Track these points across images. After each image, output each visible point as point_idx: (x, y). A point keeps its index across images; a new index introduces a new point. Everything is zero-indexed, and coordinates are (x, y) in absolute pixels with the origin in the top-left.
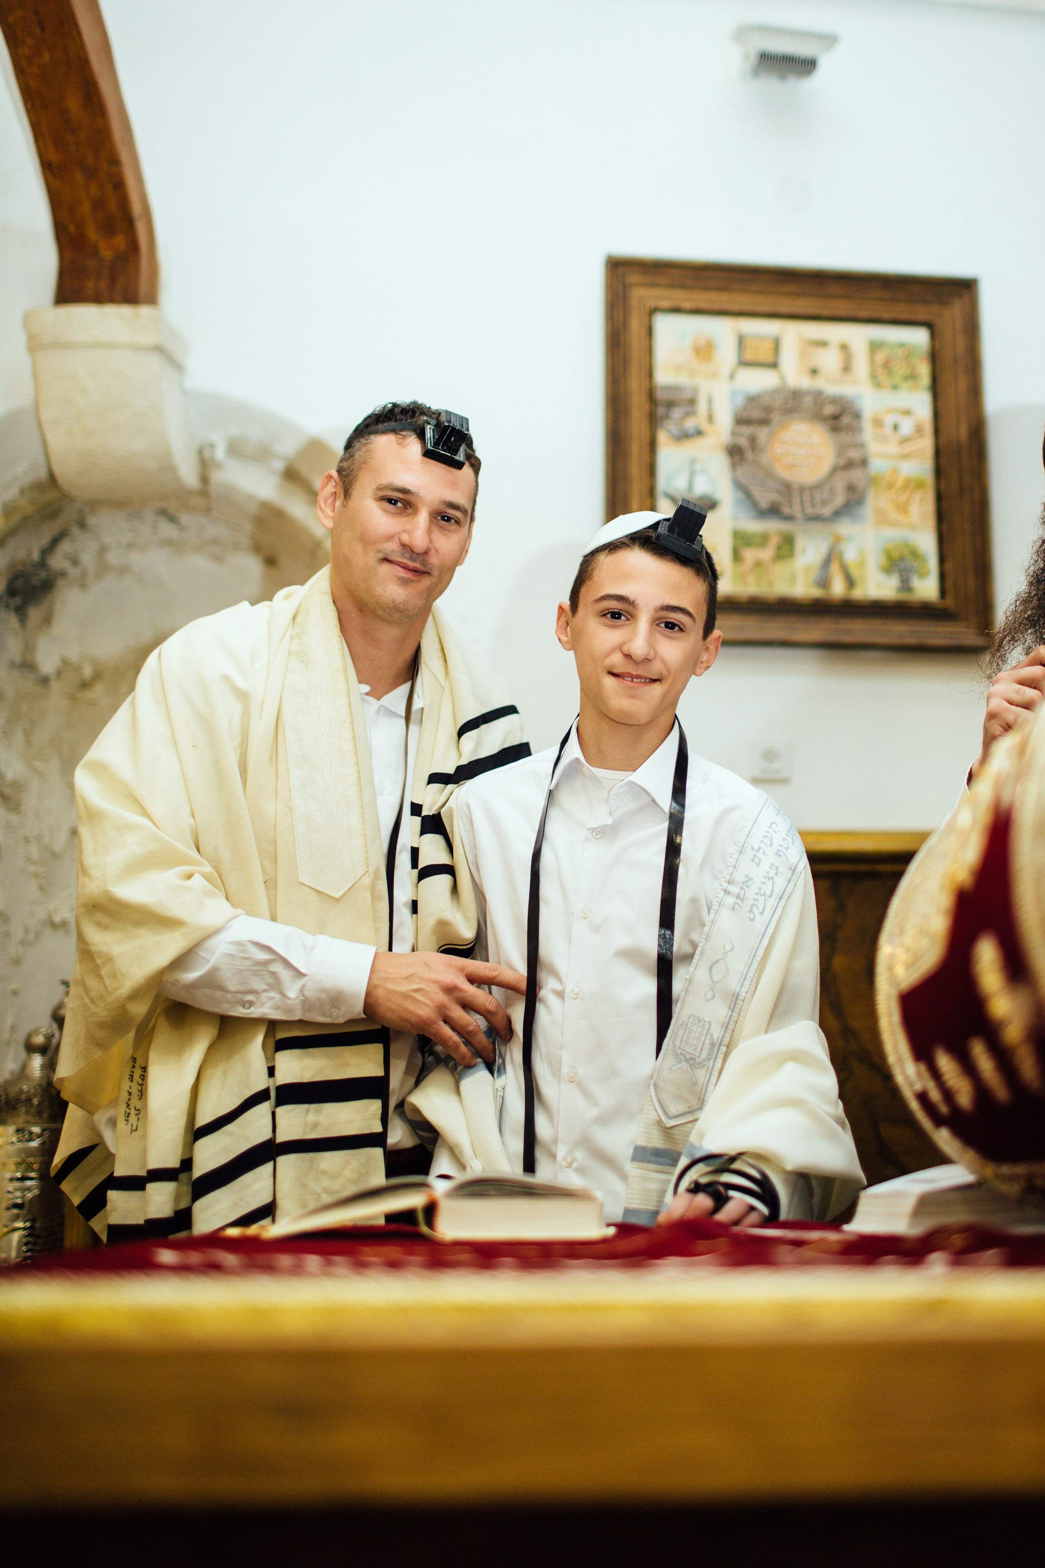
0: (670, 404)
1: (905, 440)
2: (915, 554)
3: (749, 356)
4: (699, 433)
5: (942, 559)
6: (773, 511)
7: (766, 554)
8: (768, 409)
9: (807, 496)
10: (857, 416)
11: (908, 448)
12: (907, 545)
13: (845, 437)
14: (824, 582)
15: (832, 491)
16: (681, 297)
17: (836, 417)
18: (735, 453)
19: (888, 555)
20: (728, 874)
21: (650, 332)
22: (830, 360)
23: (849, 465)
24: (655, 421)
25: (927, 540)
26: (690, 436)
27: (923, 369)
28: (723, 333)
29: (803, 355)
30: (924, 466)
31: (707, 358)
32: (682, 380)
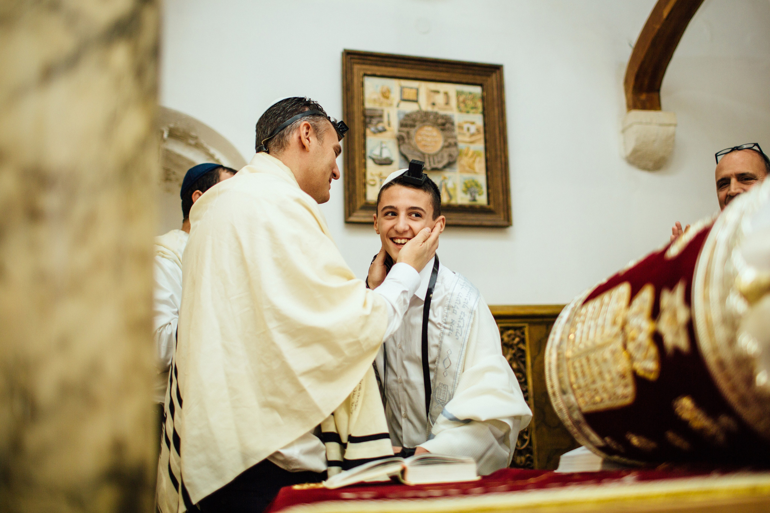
0: (372, 117)
1: (472, 135)
2: (477, 185)
3: (406, 97)
4: (384, 130)
5: (488, 187)
8: (414, 120)
9: (431, 159)
10: (452, 124)
11: (473, 139)
12: (473, 181)
13: (448, 133)
15: (442, 157)
16: (375, 69)
17: (443, 124)
18: (400, 140)
19: (465, 184)
20: (444, 320)
21: (362, 85)
22: (440, 99)
23: (449, 146)
24: (365, 125)
25: (482, 179)
26: (380, 132)
27: (480, 104)
28: (394, 85)
29: (429, 97)
30: (480, 146)
31: (387, 97)
32: (376, 106)
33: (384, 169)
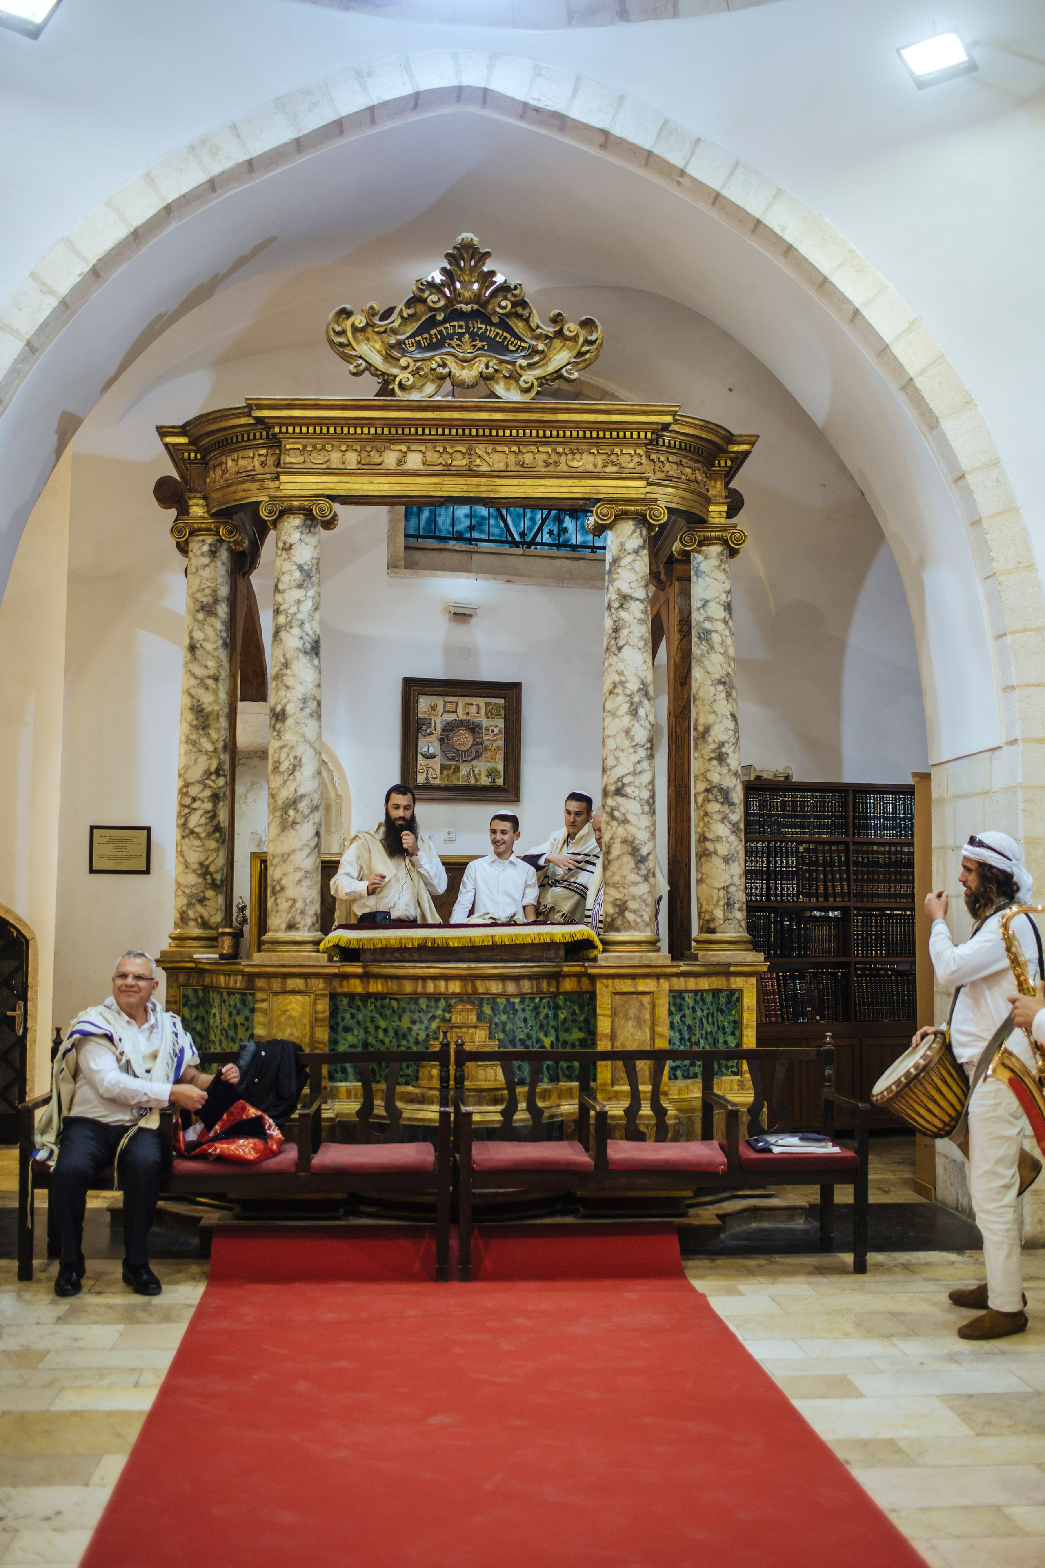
0: (423, 724)
1: (495, 735)
2: (497, 771)
3: (448, 709)
4: (431, 733)
5: (505, 773)
6: (453, 759)
7: (451, 772)
8: (453, 727)
9: (464, 753)
10: (480, 729)
11: (496, 737)
12: (495, 768)
13: (476, 735)
14: (468, 781)
15: (472, 752)
16: (427, 690)
17: (474, 729)
18: (441, 740)
19: (489, 771)
21: (417, 701)
22: (473, 709)
23: (477, 744)
24: (418, 730)
25: (500, 767)
26: (429, 735)
27: (502, 712)
28: (440, 701)
29: (464, 708)
30: (501, 743)
31: (435, 710)
32: (427, 716)
33: (430, 762)
